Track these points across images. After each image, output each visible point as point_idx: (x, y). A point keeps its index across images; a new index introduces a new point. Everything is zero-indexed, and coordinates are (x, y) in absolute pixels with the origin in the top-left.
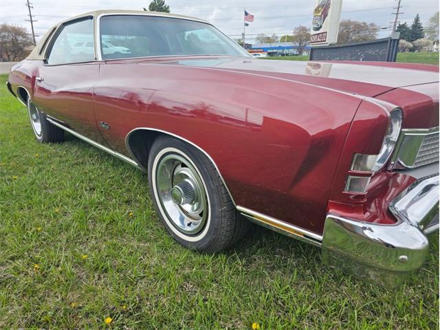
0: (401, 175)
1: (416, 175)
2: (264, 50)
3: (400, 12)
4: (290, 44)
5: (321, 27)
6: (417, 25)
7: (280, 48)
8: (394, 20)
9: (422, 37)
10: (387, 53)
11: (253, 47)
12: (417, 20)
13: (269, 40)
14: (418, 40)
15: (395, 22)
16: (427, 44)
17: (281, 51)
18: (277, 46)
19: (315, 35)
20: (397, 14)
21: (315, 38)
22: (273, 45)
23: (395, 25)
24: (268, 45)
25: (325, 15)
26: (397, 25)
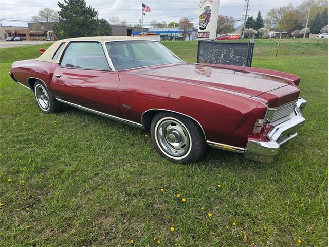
0: (268, 125)
1: (273, 124)
2: (158, 33)
3: (248, 9)
4: (176, 29)
5: (205, 28)
6: (259, 18)
7: (169, 32)
8: (245, 14)
9: (263, 27)
10: (248, 50)
11: (149, 31)
12: (259, 15)
13: (160, 26)
14: (261, 29)
15: (246, 16)
16: (266, 32)
17: (170, 34)
18: (167, 31)
19: (201, 32)
20: (247, 10)
21: (201, 34)
22: (164, 30)
23: (246, 18)
24: (160, 30)
25: (207, 20)
26: (247, 18)
